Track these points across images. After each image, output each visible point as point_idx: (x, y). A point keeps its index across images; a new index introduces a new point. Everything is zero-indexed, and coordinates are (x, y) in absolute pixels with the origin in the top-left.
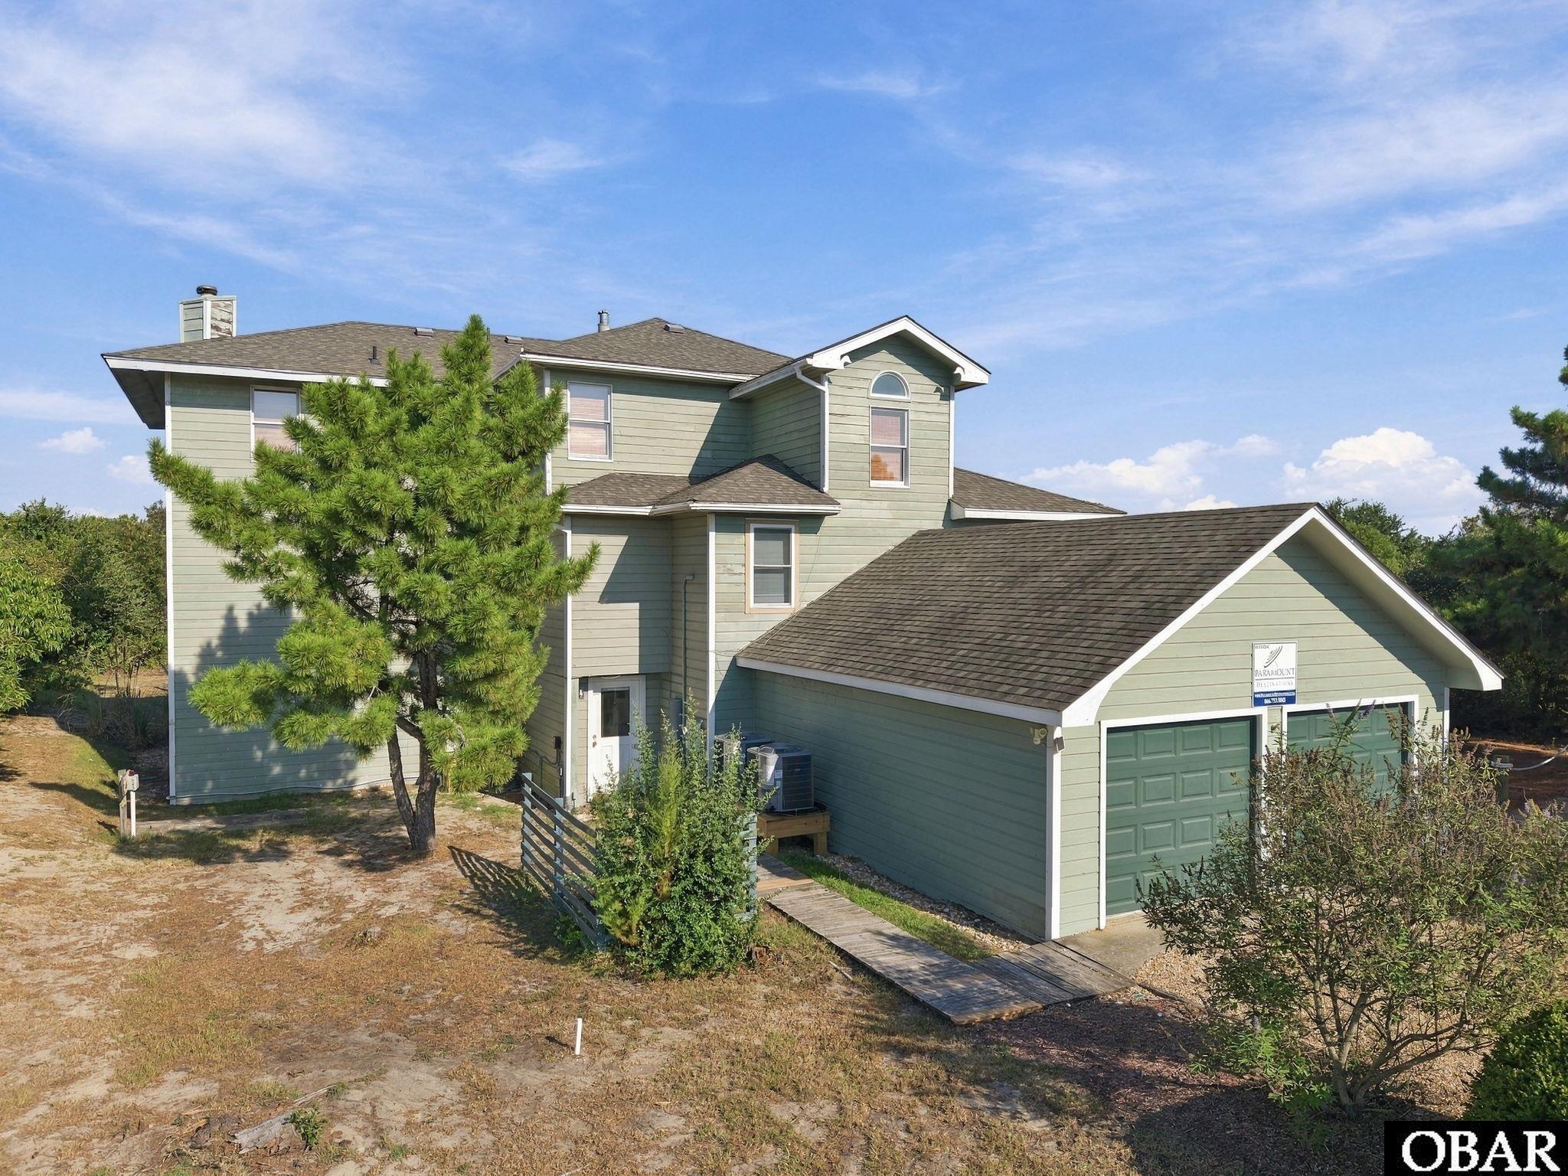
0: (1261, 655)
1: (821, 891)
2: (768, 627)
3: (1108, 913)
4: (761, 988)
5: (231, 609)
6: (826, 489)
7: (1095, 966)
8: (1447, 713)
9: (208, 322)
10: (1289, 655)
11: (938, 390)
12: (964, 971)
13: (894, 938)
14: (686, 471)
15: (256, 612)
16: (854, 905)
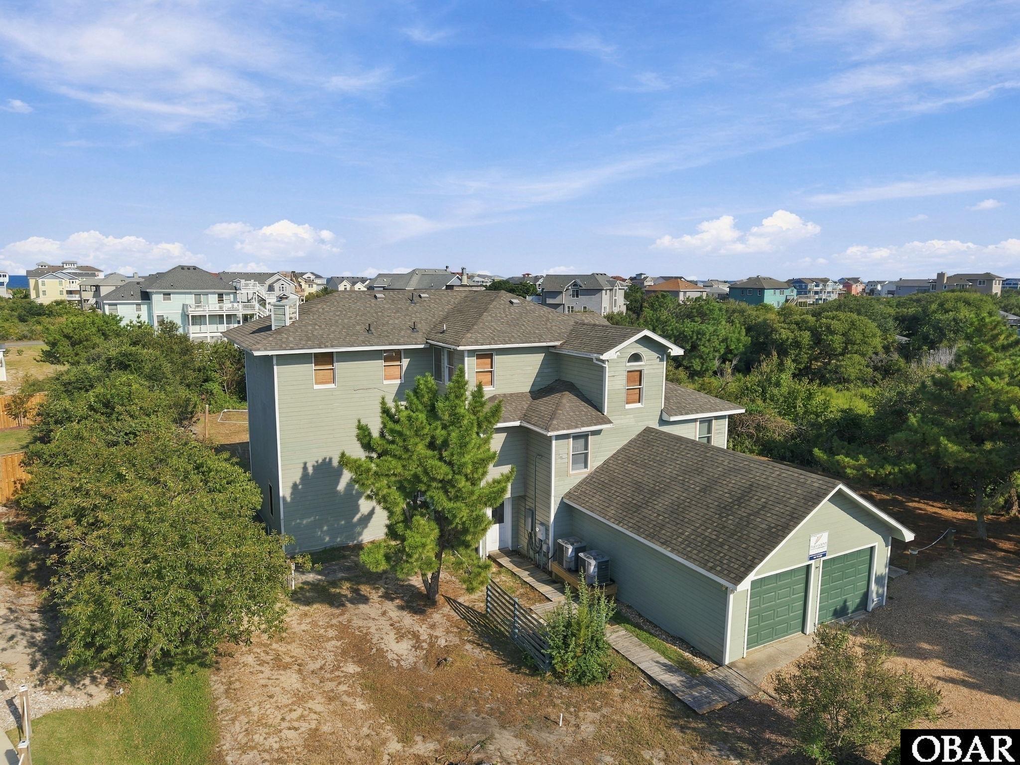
0: (813, 539)
1: (624, 632)
2: (577, 481)
3: (747, 649)
4: (617, 691)
5: (305, 464)
6: (605, 414)
7: (746, 681)
8: (890, 547)
9: (287, 316)
10: (824, 537)
11: (658, 357)
12: (697, 685)
13: (664, 665)
14: (527, 389)
15: (316, 464)
16: (641, 642)
